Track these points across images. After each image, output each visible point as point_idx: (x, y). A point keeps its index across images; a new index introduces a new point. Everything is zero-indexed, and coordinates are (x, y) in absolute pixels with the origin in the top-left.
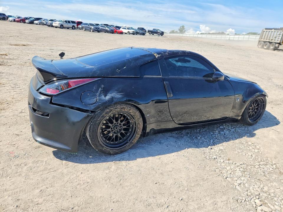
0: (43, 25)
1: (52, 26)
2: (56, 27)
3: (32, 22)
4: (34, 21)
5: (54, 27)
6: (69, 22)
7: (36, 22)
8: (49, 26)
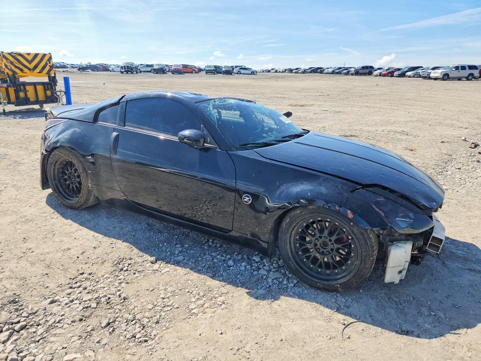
0: (418, 77)
1: (430, 78)
2: (436, 79)
3: (403, 75)
4: (407, 71)
5: (432, 79)
6: (463, 68)
7: (409, 73)
8: (425, 78)
